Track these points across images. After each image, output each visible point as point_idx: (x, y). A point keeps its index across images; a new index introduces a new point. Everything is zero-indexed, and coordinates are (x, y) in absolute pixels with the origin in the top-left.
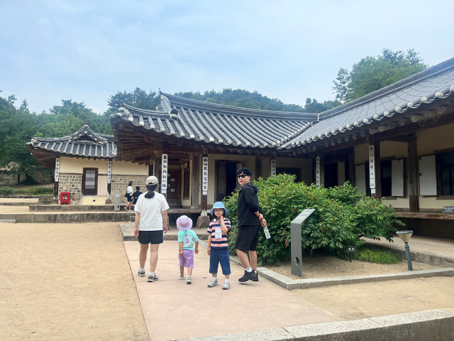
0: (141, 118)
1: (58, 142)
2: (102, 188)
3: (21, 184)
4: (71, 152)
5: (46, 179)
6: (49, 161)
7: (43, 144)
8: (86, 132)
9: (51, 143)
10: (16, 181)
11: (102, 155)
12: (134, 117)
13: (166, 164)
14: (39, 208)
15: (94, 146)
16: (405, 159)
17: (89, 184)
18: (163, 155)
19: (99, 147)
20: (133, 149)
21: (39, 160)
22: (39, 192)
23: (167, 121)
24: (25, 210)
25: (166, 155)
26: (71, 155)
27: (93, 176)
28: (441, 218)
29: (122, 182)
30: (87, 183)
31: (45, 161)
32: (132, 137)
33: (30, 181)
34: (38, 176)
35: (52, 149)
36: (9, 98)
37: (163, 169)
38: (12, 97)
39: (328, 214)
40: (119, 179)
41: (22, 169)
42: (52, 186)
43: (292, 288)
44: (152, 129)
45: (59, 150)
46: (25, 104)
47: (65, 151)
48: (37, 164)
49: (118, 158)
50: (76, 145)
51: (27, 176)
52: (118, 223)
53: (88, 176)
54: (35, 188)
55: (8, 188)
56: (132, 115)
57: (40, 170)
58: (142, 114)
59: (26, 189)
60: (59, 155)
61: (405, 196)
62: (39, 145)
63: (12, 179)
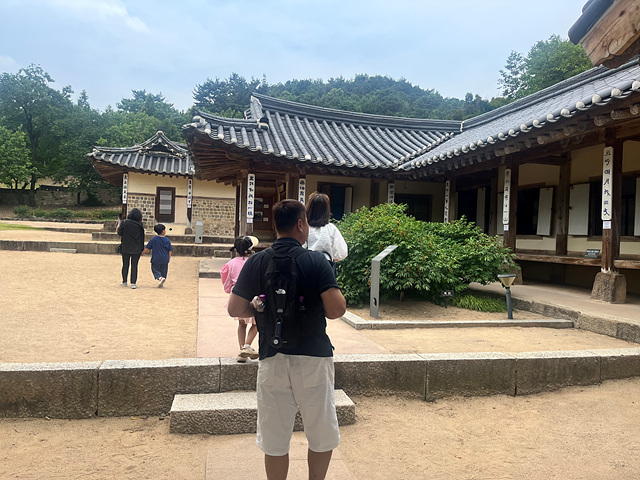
0: (221, 128)
1: (125, 154)
2: (181, 214)
3: (81, 205)
4: (142, 167)
5: (113, 199)
6: (115, 177)
7: (108, 156)
8: (160, 141)
9: (117, 154)
10: (76, 201)
11: (180, 171)
12: (212, 128)
13: (253, 187)
14: (104, 237)
15: (170, 159)
16: (555, 187)
17: (165, 208)
18: (250, 175)
19: (177, 160)
20: (213, 166)
21: (103, 175)
22: (105, 216)
23: (255, 132)
24: (87, 239)
25: (253, 175)
26: (141, 171)
27: (170, 198)
28: (576, 263)
29: (206, 207)
30: (162, 207)
31: (110, 178)
32: (211, 152)
33: (92, 202)
34: (102, 195)
35: (118, 162)
36: (64, 90)
37: (249, 192)
38: (67, 89)
39: (417, 252)
40: (201, 203)
41: (83, 186)
42: (120, 209)
43: (360, 327)
44: (234, 143)
45: (126, 164)
46: (84, 97)
47: (134, 165)
48: (102, 179)
49: (198, 176)
50: (148, 157)
51: (88, 194)
52: (198, 258)
53: (162, 197)
54: (99, 211)
55: (65, 210)
56: (209, 125)
57: (106, 187)
58: (223, 124)
59: (88, 212)
60: (127, 170)
61: (551, 235)
62: (102, 157)
63: (69, 198)
